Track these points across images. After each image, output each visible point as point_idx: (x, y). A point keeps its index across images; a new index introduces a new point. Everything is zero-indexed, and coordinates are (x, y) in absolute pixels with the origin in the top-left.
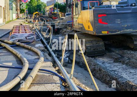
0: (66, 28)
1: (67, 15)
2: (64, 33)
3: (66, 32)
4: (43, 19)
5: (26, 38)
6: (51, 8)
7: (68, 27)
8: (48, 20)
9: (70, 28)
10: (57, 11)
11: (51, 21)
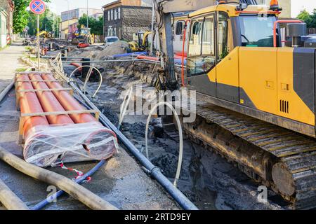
0: (112, 68)
1: (109, 40)
2: (111, 79)
3: (115, 78)
4: (57, 47)
5: (85, 146)
6: (71, 26)
7: (117, 68)
8: (69, 49)
9: (123, 70)
10: (85, 32)
11: (76, 50)
